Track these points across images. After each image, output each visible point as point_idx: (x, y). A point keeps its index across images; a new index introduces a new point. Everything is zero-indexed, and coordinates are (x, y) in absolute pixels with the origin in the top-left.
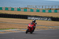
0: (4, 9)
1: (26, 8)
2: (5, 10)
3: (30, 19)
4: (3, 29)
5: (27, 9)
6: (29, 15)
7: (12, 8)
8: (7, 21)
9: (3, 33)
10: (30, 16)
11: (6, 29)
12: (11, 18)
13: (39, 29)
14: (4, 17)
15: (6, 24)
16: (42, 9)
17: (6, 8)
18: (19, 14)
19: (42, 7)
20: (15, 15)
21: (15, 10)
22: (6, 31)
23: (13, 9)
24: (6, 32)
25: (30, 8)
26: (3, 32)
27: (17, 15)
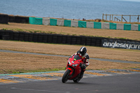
0: (47, 23)
1: (100, 21)
2: (50, 24)
3: (109, 47)
4: (45, 70)
5: (102, 23)
6: (107, 37)
7: (66, 21)
8: (53, 52)
9: (44, 79)
10: (109, 40)
11: (50, 70)
12: (63, 43)
13: (130, 71)
14: (48, 42)
15: (50, 58)
16: (136, 23)
17: (51, 20)
18: (81, 34)
19: (138, 18)
20: (73, 37)
21: (72, 24)
22: (51, 74)
23: (67, 23)
24: (51, 77)
25: (108, 20)
26: (44, 77)
27: (77, 37)
